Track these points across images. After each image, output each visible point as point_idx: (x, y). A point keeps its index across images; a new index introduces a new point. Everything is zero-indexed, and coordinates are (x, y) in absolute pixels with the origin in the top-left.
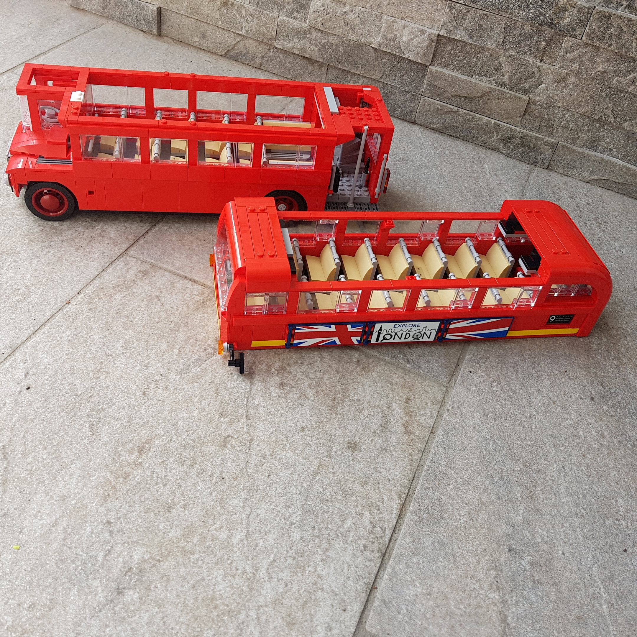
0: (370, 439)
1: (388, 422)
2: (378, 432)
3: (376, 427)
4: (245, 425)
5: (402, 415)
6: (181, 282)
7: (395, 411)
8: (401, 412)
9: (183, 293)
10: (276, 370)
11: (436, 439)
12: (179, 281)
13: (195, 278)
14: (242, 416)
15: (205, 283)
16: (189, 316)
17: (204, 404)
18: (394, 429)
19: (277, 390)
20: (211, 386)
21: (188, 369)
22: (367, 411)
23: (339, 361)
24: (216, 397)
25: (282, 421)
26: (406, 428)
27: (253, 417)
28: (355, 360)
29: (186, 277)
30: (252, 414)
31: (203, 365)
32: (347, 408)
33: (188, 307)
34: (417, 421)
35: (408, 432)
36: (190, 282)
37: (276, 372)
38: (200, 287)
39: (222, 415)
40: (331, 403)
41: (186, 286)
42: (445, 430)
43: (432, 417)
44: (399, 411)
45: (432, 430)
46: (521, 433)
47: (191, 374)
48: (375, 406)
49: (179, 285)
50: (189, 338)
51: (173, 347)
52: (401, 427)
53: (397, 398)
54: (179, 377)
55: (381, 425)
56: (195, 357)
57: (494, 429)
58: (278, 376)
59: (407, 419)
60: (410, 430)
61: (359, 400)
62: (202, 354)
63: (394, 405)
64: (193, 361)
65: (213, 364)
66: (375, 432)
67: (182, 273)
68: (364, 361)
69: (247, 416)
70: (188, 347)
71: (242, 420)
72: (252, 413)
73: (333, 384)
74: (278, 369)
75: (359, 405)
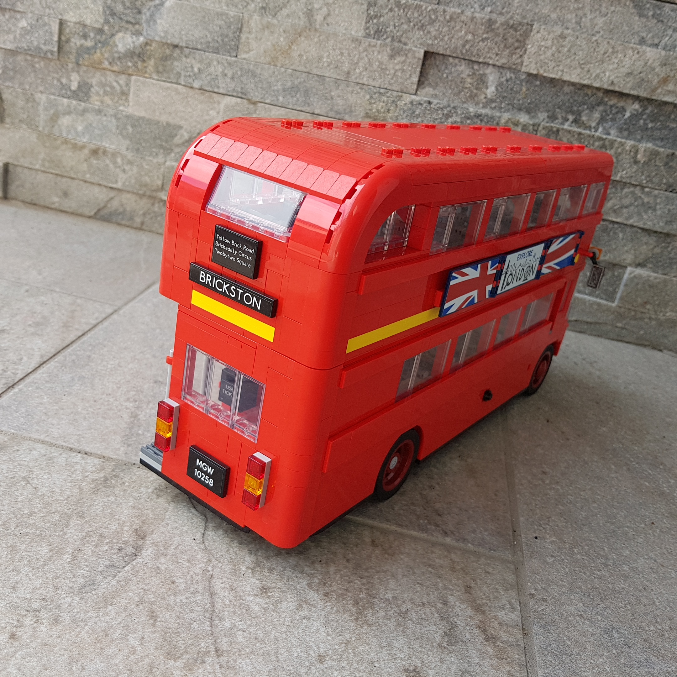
0: (437, 659)
1: (454, 626)
2: (444, 644)
3: (438, 638)
4: (217, 666)
5: (470, 612)
6: (64, 455)
7: (457, 608)
8: (466, 608)
9: (69, 470)
10: (248, 568)
11: (536, 643)
12: (61, 454)
13: (87, 449)
14: (209, 652)
15: (104, 454)
16: (84, 502)
17: (133, 640)
18: (468, 637)
19: (259, 600)
21: (93, 584)
22: (414, 614)
23: (344, 544)
25: (282, 651)
26: (484, 631)
28: (368, 540)
29: (71, 449)
30: (226, 645)
31: (120, 575)
32: (382, 613)
33: (81, 489)
34: (496, 618)
35: (490, 638)
36: (79, 455)
37: (250, 571)
38: (97, 461)
39: (170, 656)
40: (354, 609)
41: (73, 460)
42: (542, 627)
43: (514, 609)
44: (462, 606)
45: (523, 629)
46: (647, 614)
47: (100, 592)
48: (424, 604)
49: (61, 460)
50: (88, 535)
51: (61, 551)
52: (476, 631)
53: (451, 587)
54: (77, 599)
55: (445, 632)
56: (103, 562)
57: (608, 613)
58: (254, 577)
59: (479, 617)
60: (492, 634)
61: (395, 598)
62: (115, 556)
63: (451, 599)
64: (101, 569)
65: (137, 571)
66: (440, 646)
67: (64, 444)
68: (382, 540)
69: (217, 651)
70: (88, 549)
71: (209, 660)
72: (224, 644)
73: (347, 578)
74: (250, 566)
75: (398, 606)
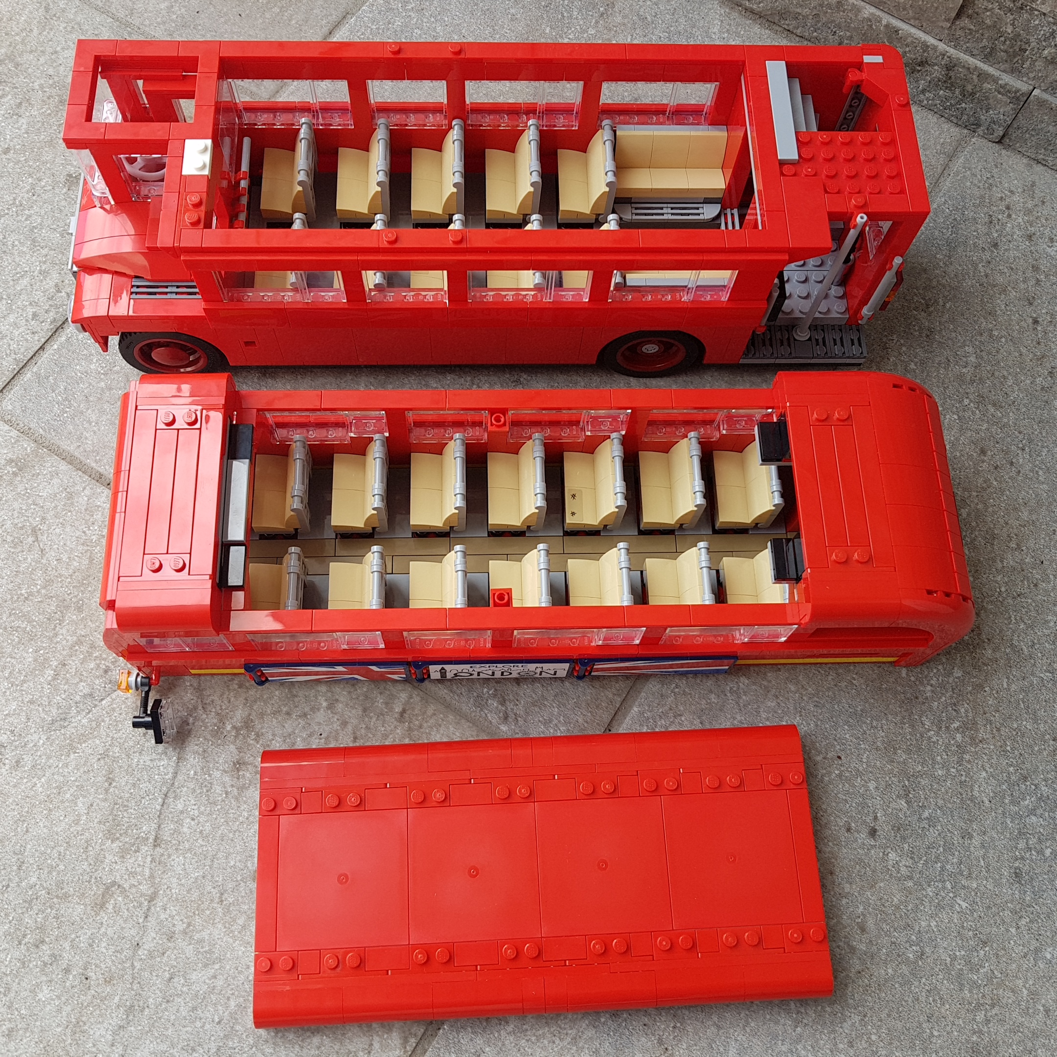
4: (149, 859)
6: (88, 492)
10: (234, 727)
12: (85, 488)
14: (147, 839)
19: (227, 779)
20: (102, 762)
24: (107, 790)
27: (167, 842)
30: (167, 834)
31: (94, 711)
33: (91, 560)
37: (234, 733)
47: (71, 730)
49: (82, 500)
50: (79, 642)
54: (44, 737)
56: (83, 688)
58: (234, 743)
67: (94, 466)
68: (416, 712)
69: (156, 839)
71: (144, 849)
74: (238, 724)
